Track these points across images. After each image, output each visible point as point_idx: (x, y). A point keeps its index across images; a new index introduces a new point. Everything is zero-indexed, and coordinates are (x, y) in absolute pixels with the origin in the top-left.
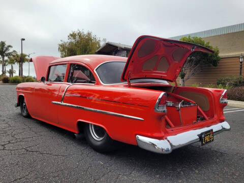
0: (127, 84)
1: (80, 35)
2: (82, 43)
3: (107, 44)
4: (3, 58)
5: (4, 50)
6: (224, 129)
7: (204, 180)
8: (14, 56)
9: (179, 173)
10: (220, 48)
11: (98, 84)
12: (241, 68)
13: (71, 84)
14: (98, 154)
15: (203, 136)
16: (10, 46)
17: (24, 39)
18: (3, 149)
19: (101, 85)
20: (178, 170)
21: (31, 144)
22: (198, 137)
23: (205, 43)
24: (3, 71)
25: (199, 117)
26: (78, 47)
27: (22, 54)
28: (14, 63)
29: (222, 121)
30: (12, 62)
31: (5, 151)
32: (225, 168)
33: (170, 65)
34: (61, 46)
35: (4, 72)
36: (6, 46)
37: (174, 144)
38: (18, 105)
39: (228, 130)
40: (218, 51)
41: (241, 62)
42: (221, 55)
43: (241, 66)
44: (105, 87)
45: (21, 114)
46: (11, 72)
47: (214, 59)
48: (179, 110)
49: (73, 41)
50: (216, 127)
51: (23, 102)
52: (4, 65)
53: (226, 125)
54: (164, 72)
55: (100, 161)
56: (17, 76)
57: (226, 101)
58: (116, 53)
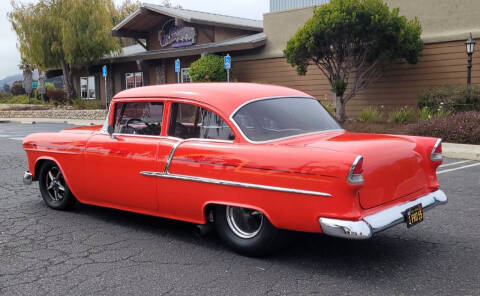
2: (74, 5)
3: (142, 9)
6: (437, 202)
10: (423, 21)
12: (469, 68)
13: (181, 140)
15: (409, 214)
22: (402, 216)
23: (391, 10)
29: (434, 189)
34: (16, 16)
38: (35, 178)
39: (444, 203)
40: (419, 28)
41: (470, 54)
42: (425, 36)
43: (470, 61)
47: (411, 47)
50: (425, 200)
53: (440, 195)
55: (259, 267)
57: (439, 157)
58: (167, 33)
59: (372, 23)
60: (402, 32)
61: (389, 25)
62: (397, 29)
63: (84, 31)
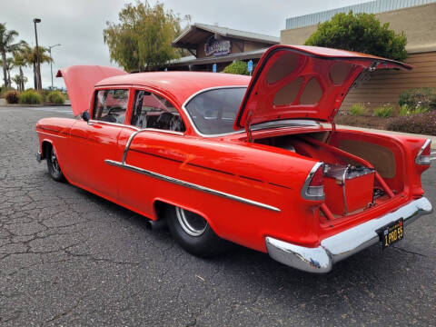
0: (245, 135)
1: (141, 9)
2: (147, 25)
3: (193, 27)
4: (4, 55)
5: (3, 41)
6: (420, 212)
7: (387, 313)
8: (22, 51)
9: (341, 299)
10: (408, 34)
11: (190, 133)
13: (139, 130)
14: (193, 258)
15: (386, 232)
16: (13, 33)
17: (38, 21)
18: (27, 252)
19: (196, 135)
20: (339, 292)
21: (74, 239)
22: (376, 234)
23: (381, 25)
24: (5, 79)
25: (375, 191)
26: (140, 34)
27: (37, 47)
28: (23, 64)
29: (418, 196)
30: (20, 62)
31: (31, 254)
32: (423, 287)
33: (324, 90)
34: (108, 32)
35: (7, 81)
36: (7, 32)
37: (334, 252)
38: (43, 157)
39: (429, 213)
40: (405, 40)
42: (409, 47)
44: (203, 140)
45: (49, 175)
46: (20, 80)
47: (397, 55)
48: (342, 185)
49: (129, 21)
50: (405, 211)
51: (51, 153)
52: (6, 69)
53: (424, 203)
54: (312, 106)
55: (199, 274)
56: (31, 89)
57: (427, 160)
58: (210, 45)
59: (365, 35)
60: (391, 42)
61: (379, 37)
62: (386, 40)
63: (153, 43)
